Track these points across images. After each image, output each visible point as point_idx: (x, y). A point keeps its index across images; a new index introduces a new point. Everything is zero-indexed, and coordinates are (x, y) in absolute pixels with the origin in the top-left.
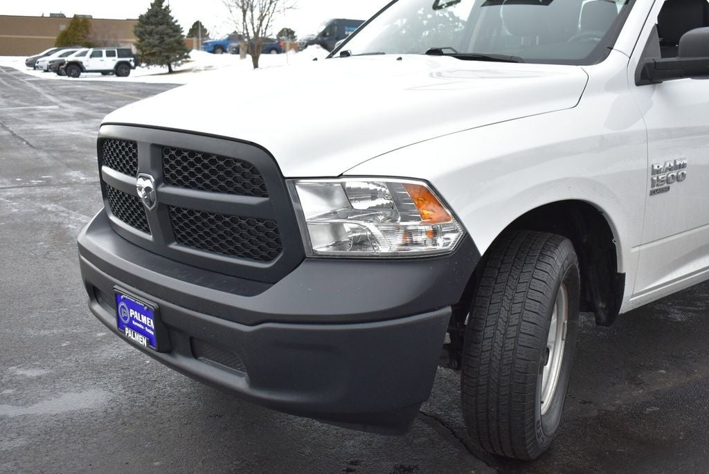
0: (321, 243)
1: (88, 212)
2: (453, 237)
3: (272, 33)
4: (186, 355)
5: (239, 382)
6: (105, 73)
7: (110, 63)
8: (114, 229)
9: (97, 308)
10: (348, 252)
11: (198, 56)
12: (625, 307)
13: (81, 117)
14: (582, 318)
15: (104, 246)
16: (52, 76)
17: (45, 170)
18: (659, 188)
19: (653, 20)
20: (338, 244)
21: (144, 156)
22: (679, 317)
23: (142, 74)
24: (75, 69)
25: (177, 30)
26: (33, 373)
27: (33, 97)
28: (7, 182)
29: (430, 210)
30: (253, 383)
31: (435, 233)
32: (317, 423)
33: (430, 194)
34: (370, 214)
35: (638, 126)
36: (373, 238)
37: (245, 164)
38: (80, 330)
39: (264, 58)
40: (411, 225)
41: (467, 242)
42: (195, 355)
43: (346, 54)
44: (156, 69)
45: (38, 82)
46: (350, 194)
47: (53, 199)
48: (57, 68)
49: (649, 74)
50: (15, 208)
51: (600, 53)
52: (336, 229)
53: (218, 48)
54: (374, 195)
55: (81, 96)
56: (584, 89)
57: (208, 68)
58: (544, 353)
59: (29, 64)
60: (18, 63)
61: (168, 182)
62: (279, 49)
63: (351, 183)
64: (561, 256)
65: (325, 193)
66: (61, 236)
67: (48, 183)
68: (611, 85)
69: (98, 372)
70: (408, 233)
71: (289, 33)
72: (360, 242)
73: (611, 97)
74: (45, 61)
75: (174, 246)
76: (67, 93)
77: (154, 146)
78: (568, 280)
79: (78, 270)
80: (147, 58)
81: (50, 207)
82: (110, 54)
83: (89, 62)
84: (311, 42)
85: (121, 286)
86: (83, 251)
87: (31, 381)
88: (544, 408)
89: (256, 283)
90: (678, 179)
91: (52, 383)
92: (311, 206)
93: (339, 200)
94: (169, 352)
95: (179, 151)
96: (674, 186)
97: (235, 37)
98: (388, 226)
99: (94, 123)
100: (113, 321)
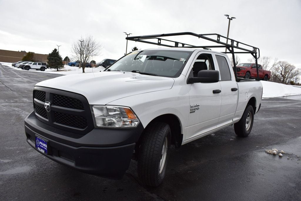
0: (99, 124)
1: (28, 111)
2: (137, 123)
3: (89, 61)
4: (56, 156)
5: (72, 164)
6: (37, 69)
7: (39, 67)
8: (37, 117)
9: (29, 141)
10: (107, 126)
11: (66, 67)
12: (183, 144)
13: (29, 82)
14: (172, 146)
15: (33, 122)
16: (20, 69)
17: (16, 98)
18: (192, 111)
19: (192, 66)
20: (104, 124)
21: (47, 96)
22: (197, 146)
23: (48, 71)
24: (28, 68)
25: (61, 58)
26: (6, 161)
27: (13, 75)
28: (2, 101)
29: (130, 115)
30: (77, 164)
31: (132, 122)
32: (96, 176)
33: (130, 111)
34: (114, 116)
35: (187, 95)
36: (114, 123)
37: (78, 100)
38: (23, 147)
39: (86, 69)
40: (125, 119)
41: (140, 124)
42: (59, 156)
43: (109, 70)
44: (54, 69)
45: (15, 71)
46: (109, 110)
47: (17, 107)
48: (22, 67)
49: (190, 81)
50: (4, 109)
51: (178, 75)
52: (104, 120)
53: (72, 65)
54: (115, 111)
55: (29, 76)
56: (173, 84)
57: (69, 70)
58: (161, 156)
59: (13, 65)
60: (10, 65)
61: (54, 104)
62: (91, 66)
63: (109, 107)
64: (166, 130)
65: (101, 109)
66: (19, 118)
67: (16, 102)
68: (180, 83)
69: (28, 161)
70: (124, 122)
71: (94, 62)
72: (111, 124)
73: (180, 87)
74: (18, 65)
75: (55, 123)
76: (25, 75)
77: (51, 93)
78: (168, 135)
79: (24, 129)
80: (51, 66)
81: (16, 109)
82: (39, 64)
83: (32, 66)
84: (100, 65)
85: (37, 135)
86: (26, 123)
87: (5, 163)
88: (160, 172)
89: (79, 135)
90: (197, 109)
91: (13, 164)
92: (97, 113)
93: (105, 112)
94: (51, 155)
95: (58, 95)
96: (196, 111)
97: (78, 62)
98: (119, 119)
99: (32, 84)
100: (34, 145)
